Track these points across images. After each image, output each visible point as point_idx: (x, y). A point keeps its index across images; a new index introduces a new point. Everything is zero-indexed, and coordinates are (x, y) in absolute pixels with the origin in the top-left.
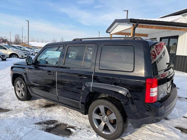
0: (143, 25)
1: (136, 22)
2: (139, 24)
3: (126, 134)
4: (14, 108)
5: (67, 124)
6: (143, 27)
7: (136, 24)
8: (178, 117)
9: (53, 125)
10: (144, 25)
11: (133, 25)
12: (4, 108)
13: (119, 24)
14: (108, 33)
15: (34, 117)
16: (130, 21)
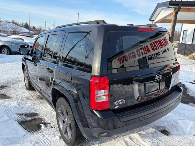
0: (189, 9)
1: (178, 5)
2: (182, 7)
3: (94, 143)
4: (16, 96)
5: (44, 119)
6: (188, 10)
7: (178, 7)
8: (187, 133)
9: (30, 118)
10: (190, 7)
11: (175, 9)
12: (8, 96)
13: (162, 9)
14: (151, 21)
15: (23, 107)
16: (170, 4)
